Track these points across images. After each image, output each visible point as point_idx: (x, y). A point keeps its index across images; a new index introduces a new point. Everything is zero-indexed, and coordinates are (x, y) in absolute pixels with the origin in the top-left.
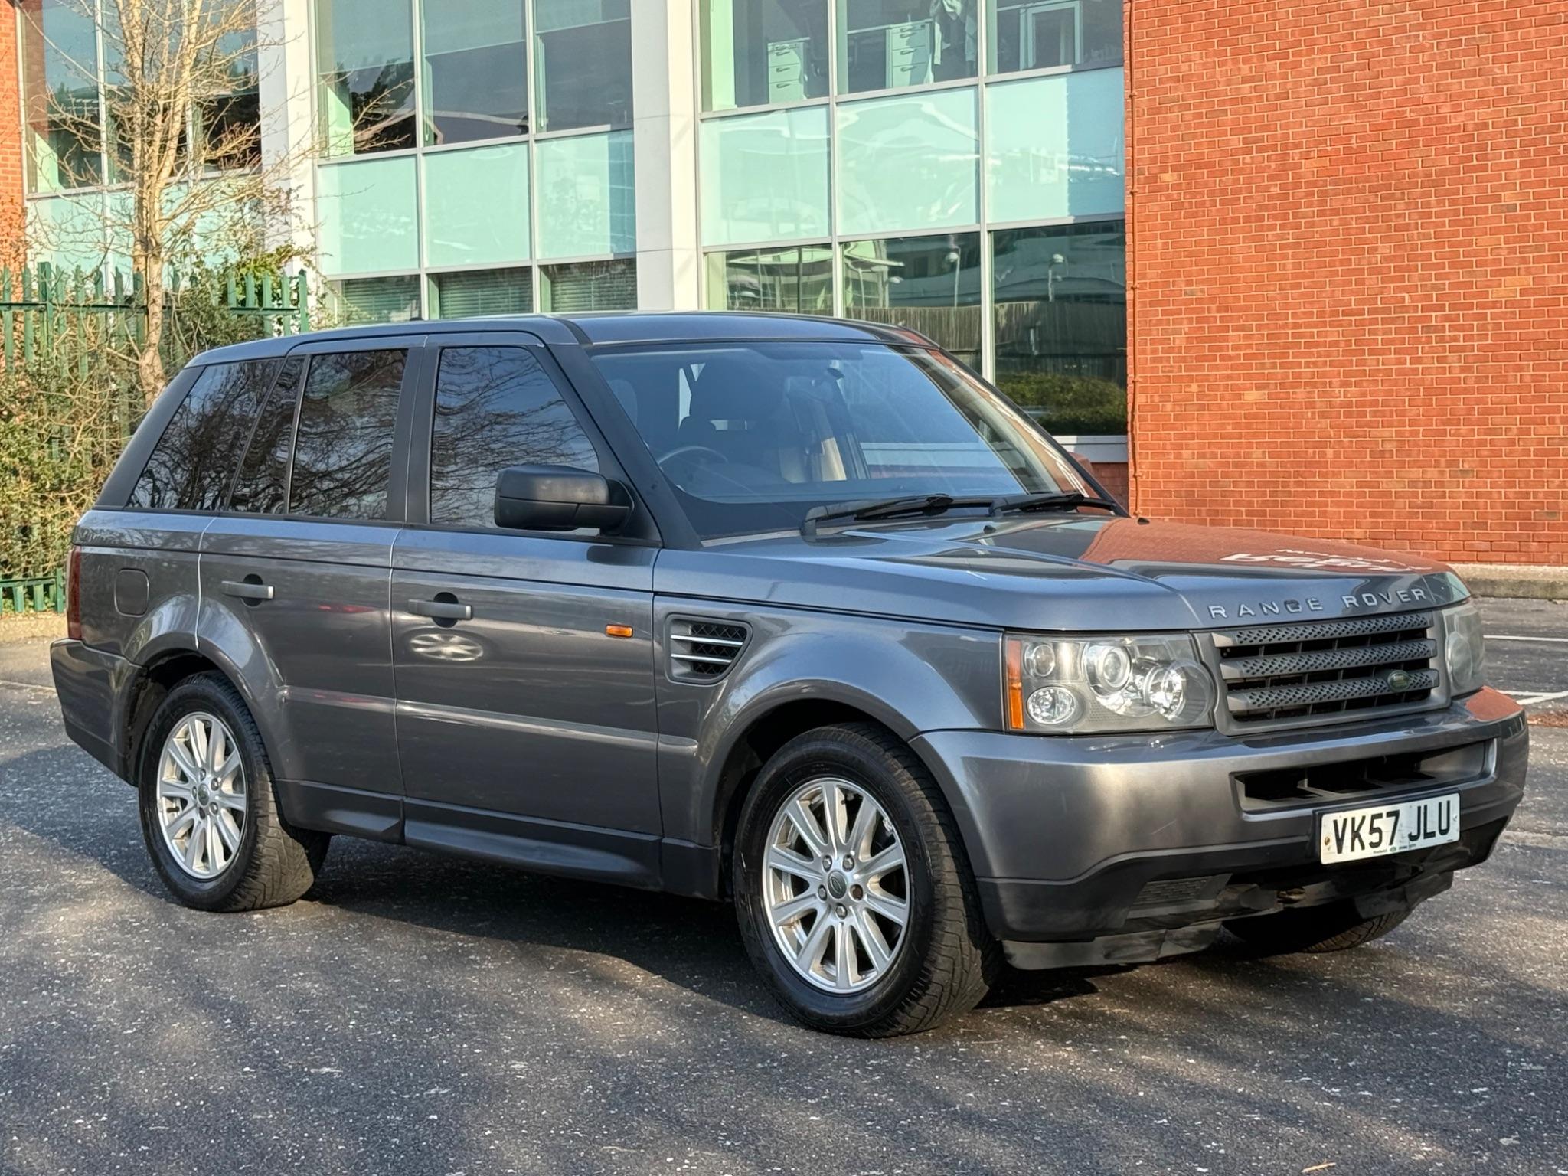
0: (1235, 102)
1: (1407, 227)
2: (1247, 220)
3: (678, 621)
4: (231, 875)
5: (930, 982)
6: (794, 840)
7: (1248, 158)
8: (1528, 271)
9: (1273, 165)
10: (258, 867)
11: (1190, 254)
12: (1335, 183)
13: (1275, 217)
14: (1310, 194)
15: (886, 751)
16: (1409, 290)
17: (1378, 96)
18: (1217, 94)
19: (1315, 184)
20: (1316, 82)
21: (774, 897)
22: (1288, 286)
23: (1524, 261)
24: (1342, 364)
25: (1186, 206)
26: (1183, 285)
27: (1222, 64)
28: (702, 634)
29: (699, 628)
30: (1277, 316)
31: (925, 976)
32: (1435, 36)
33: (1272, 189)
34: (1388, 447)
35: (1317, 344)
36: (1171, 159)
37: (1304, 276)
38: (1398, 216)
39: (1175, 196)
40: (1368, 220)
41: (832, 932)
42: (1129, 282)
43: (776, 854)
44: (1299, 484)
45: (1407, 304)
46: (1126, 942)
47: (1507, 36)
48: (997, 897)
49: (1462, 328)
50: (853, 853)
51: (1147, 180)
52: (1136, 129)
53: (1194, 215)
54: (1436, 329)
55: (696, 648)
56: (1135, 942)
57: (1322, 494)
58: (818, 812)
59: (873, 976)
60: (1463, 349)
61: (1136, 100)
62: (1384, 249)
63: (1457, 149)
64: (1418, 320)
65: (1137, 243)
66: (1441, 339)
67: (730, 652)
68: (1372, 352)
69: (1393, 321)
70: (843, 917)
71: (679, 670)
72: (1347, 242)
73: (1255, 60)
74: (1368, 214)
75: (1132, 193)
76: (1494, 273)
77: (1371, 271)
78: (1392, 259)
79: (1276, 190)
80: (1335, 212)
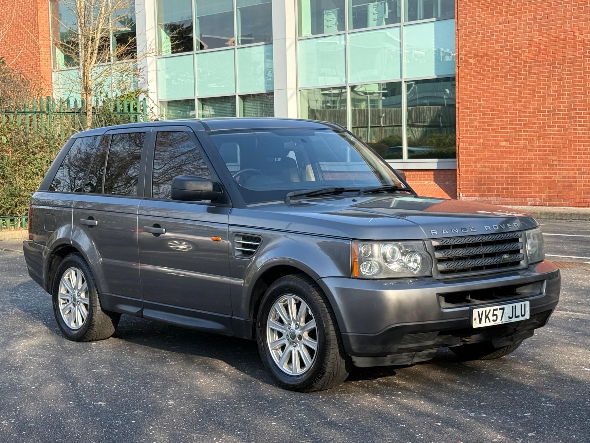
0: (497, 32)
1: (562, 79)
2: (501, 76)
3: (237, 235)
4: (84, 328)
5: (325, 371)
6: (278, 318)
7: (502, 53)
9: (511, 56)
10: (93, 325)
11: (480, 90)
12: (535, 62)
13: (512, 75)
14: (525, 67)
15: (309, 284)
16: (563, 103)
17: (551, 29)
18: (490, 29)
19: (527, 63)
20: (527, 24)
21: (271, 339)
22: (517, 102)
24: (537, 131)
25: (478, 71)
26: (477, 101)
27: (492, 17)
28: (246, 240)
29: (245, 238)
30: (513, 113)
31: (323, 370)
32: (573, 6)
33: (511, 65)
34: (555, 163)
35: (528, 124)
36: (473, 54)
37: (523, 98)
38: (559, 75)
39: (474, 68)
40: (547, 76)
41: (291, 352)
42: (457, 100)
43: (271, 323)
44: (521, 177)
45: (562, 108)
46: (400, 357)
48: (348, 340)
49: (583, 118)
50: (298, 323)
51: (464, 62)
52: (460, 42)
53: (482, 75)
54: (573, 118)
55: (244, 245)
56: (403, 357)
57: (530, 181)
58: (286, 307)
59: (305, 369)
60: (583, 125)
61: (460, 31)
62: (553, 87)
63: (581, 49)
64: (566, 114)
65: (460, 86)
66: (575, 122)
67: (255, 247)
68: (549, 127)
69: (557, 115)
70: (295, 347)
71: (237, 254)
72: (539, 85)
73: (504, 16)
74: (547, 74)
75: (458, 67)
77: (548, 96)
78: (556, 91)
79: (512, 65)
80: (535, 73)
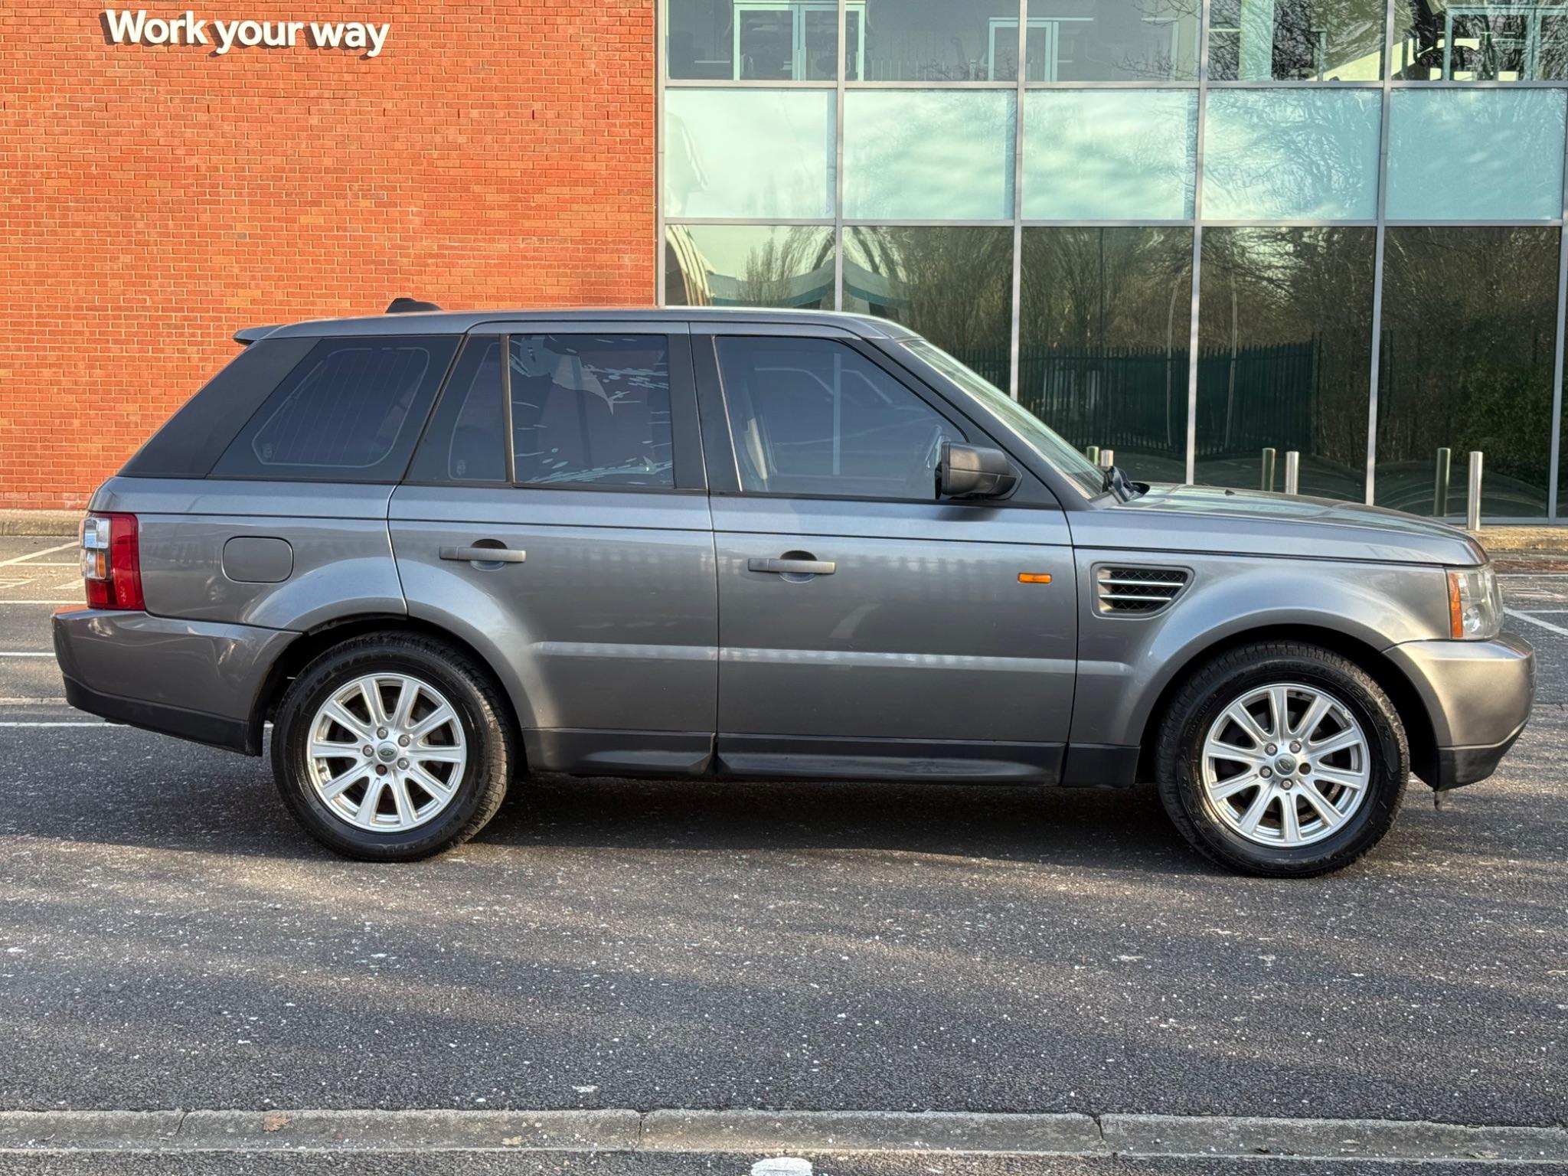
1: (146, 243)
3: (1102, 569)
8: (257, 286)
9: (14, 181)
12: (77, 202)
13: (18, 224)
17: (118, 134)
19: (56, 200)
20: (55, 116)
22: (32, 283)
23: (253, 278)
24: (86, 350)
30: (21, 308)
32: (168, 92)
34: (133, 418)
35: (62, 333)
37: (47, 276)
38: (138, 233)
41: (1276, 800)
44: (45, 448)
45: (148, 304)
47: (234, 100)
48: (1452, 760)
49: (200, 327)
54: (176, 326)
57: (69, 456)
60: (202, 343)
62: (127, 259)
63: (192, 185)
64: (159, 318)
66: (182, 335)
68: (116, 342)
69: (136, 317)
70: (1289, 789)
71: (1103, 607)
72: (90, 251)
76: (227, 286)
77: (114, 276)
78: (133, 267)
79: (17, 201)
80: (77, 225)
